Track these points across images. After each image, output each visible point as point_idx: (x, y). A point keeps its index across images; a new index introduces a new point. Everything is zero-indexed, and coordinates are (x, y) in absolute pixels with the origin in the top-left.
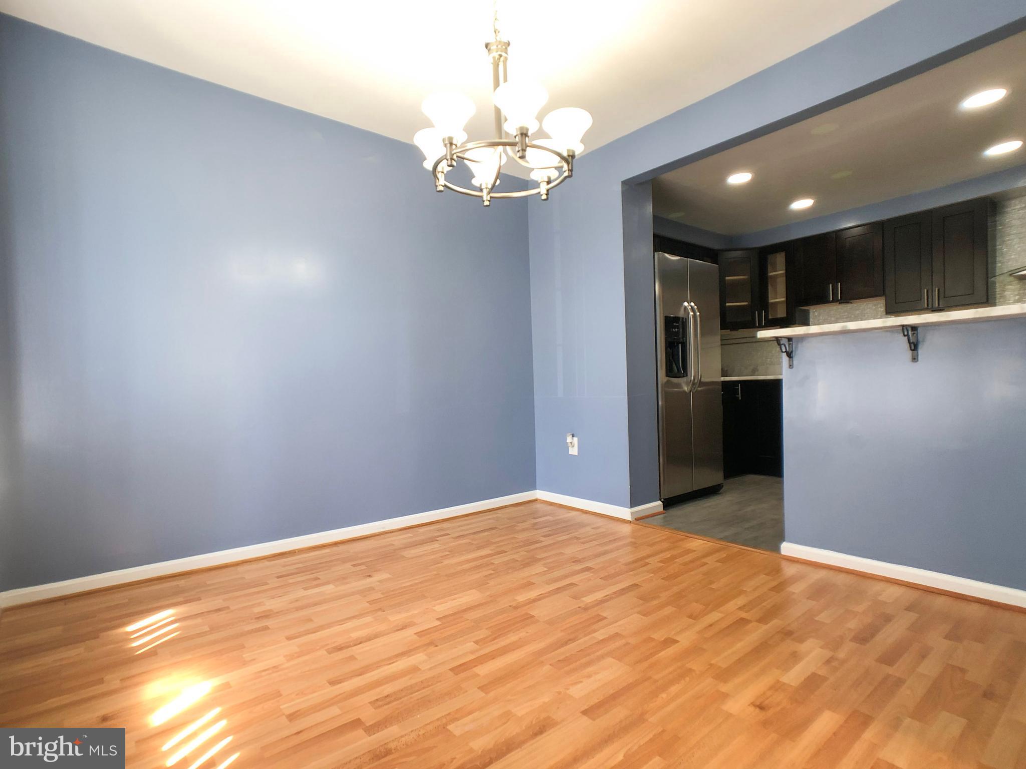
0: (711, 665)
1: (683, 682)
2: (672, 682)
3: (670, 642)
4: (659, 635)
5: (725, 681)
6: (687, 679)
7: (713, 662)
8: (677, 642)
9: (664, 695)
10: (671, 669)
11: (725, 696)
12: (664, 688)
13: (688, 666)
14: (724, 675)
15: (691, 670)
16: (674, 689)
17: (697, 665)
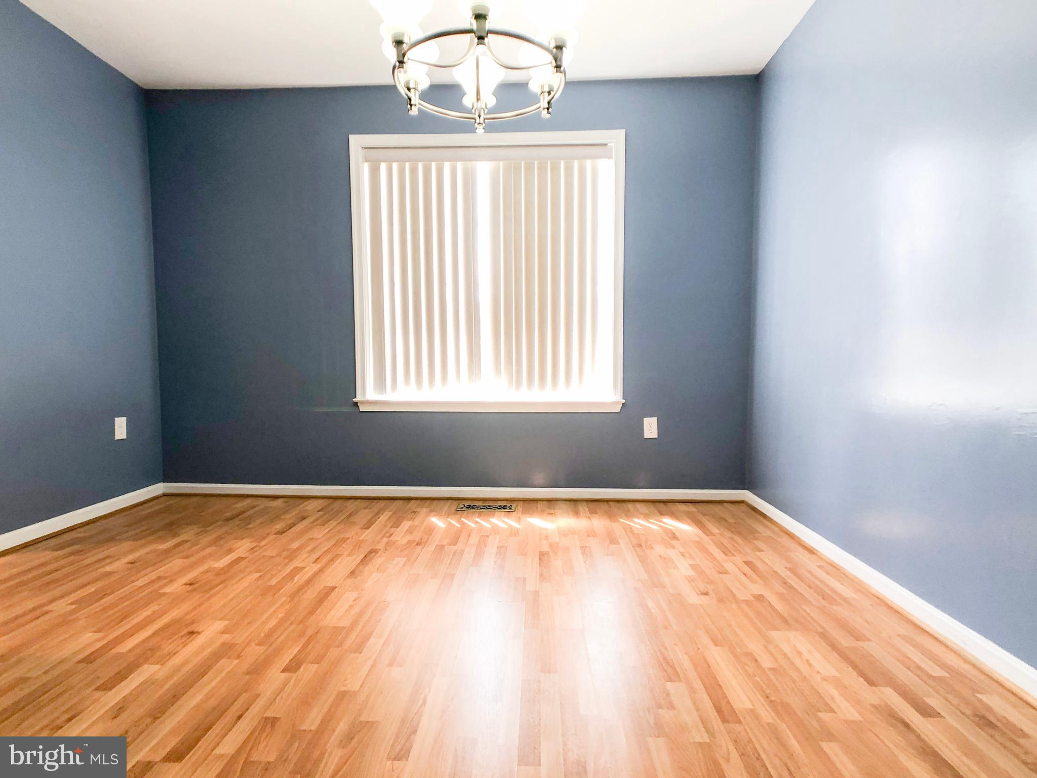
0: (239, 657)
1: (267, 631)
2: (276, 627)
3: (292, 667)
4: (308, 671)
5: (224, 644)
6: (262, 635)
7: (236, 661)
8: (283, 671)
9: (280, 616)
10: (279, 641)
11: (225, 631)
12: (281, 622)
13: (262, 649)
14: (225, 651)
15: (260, 644)
16: (273, 623)
17: (255, 652)
